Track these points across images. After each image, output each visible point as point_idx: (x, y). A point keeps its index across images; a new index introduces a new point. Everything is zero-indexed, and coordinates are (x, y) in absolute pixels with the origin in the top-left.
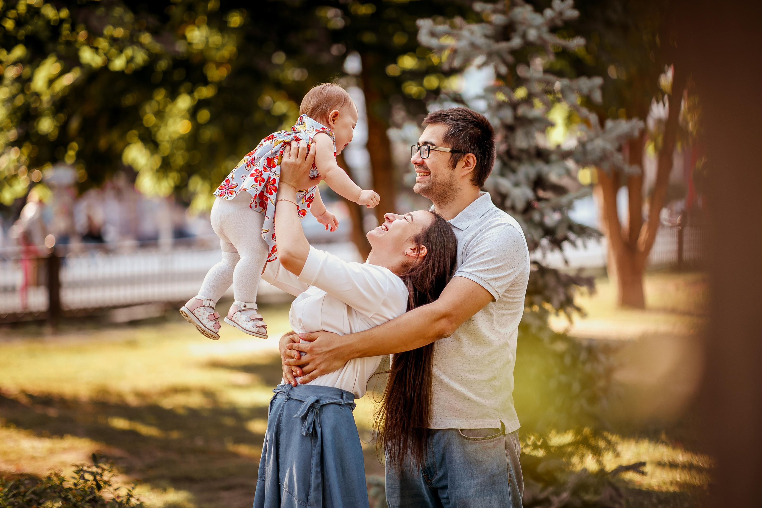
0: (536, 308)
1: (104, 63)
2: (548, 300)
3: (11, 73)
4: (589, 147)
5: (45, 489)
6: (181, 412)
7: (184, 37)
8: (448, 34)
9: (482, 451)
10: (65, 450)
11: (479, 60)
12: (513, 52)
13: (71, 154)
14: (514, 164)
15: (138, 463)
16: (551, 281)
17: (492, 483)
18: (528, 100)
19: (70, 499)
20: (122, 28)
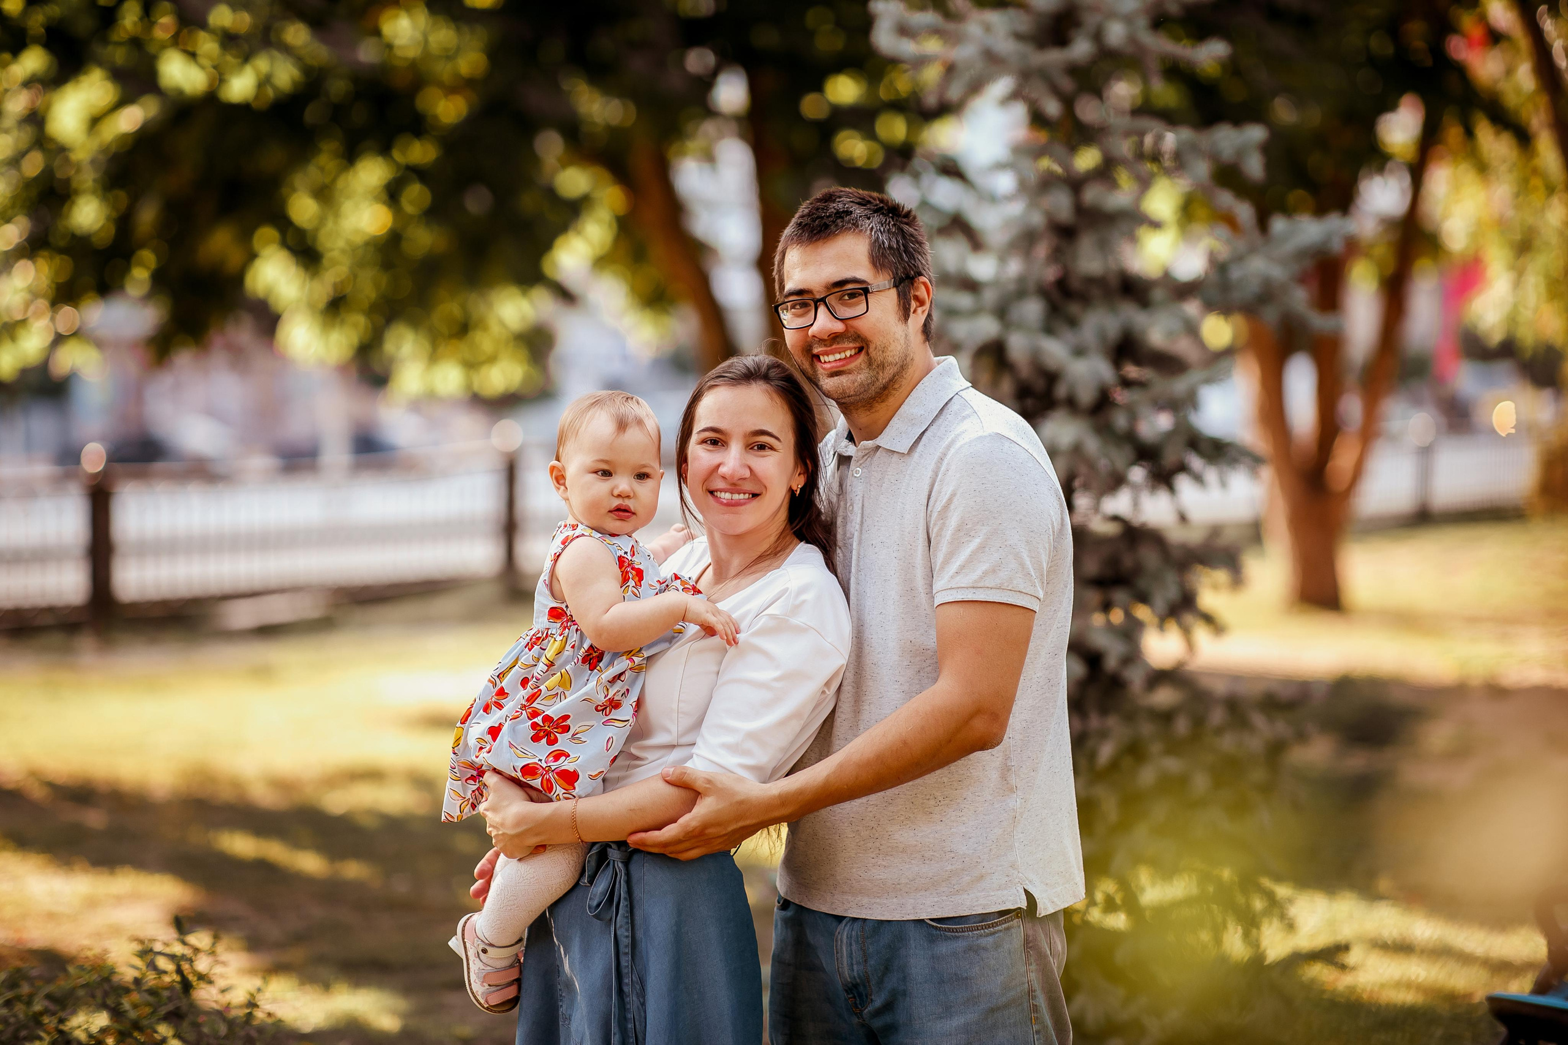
0: (1117, 616)
1: (211, 85)
2: (1144, 598)
3: (18, 104)
4: (1235, 274)
5: (73, 990)
6: (368, 822)
7: (377, 32)
8: (936, 32)
9: (968, 955)
10: (118, 900)
11: (1002, 86)
12: (1074, 70)
13: (140, 276)
14: (1074, 308)
15: (273, 931)
16: (1150, 557)
17: (990, 1026)
18: (1105, 172)
19: (126, 1011)
20: (248, 12)
